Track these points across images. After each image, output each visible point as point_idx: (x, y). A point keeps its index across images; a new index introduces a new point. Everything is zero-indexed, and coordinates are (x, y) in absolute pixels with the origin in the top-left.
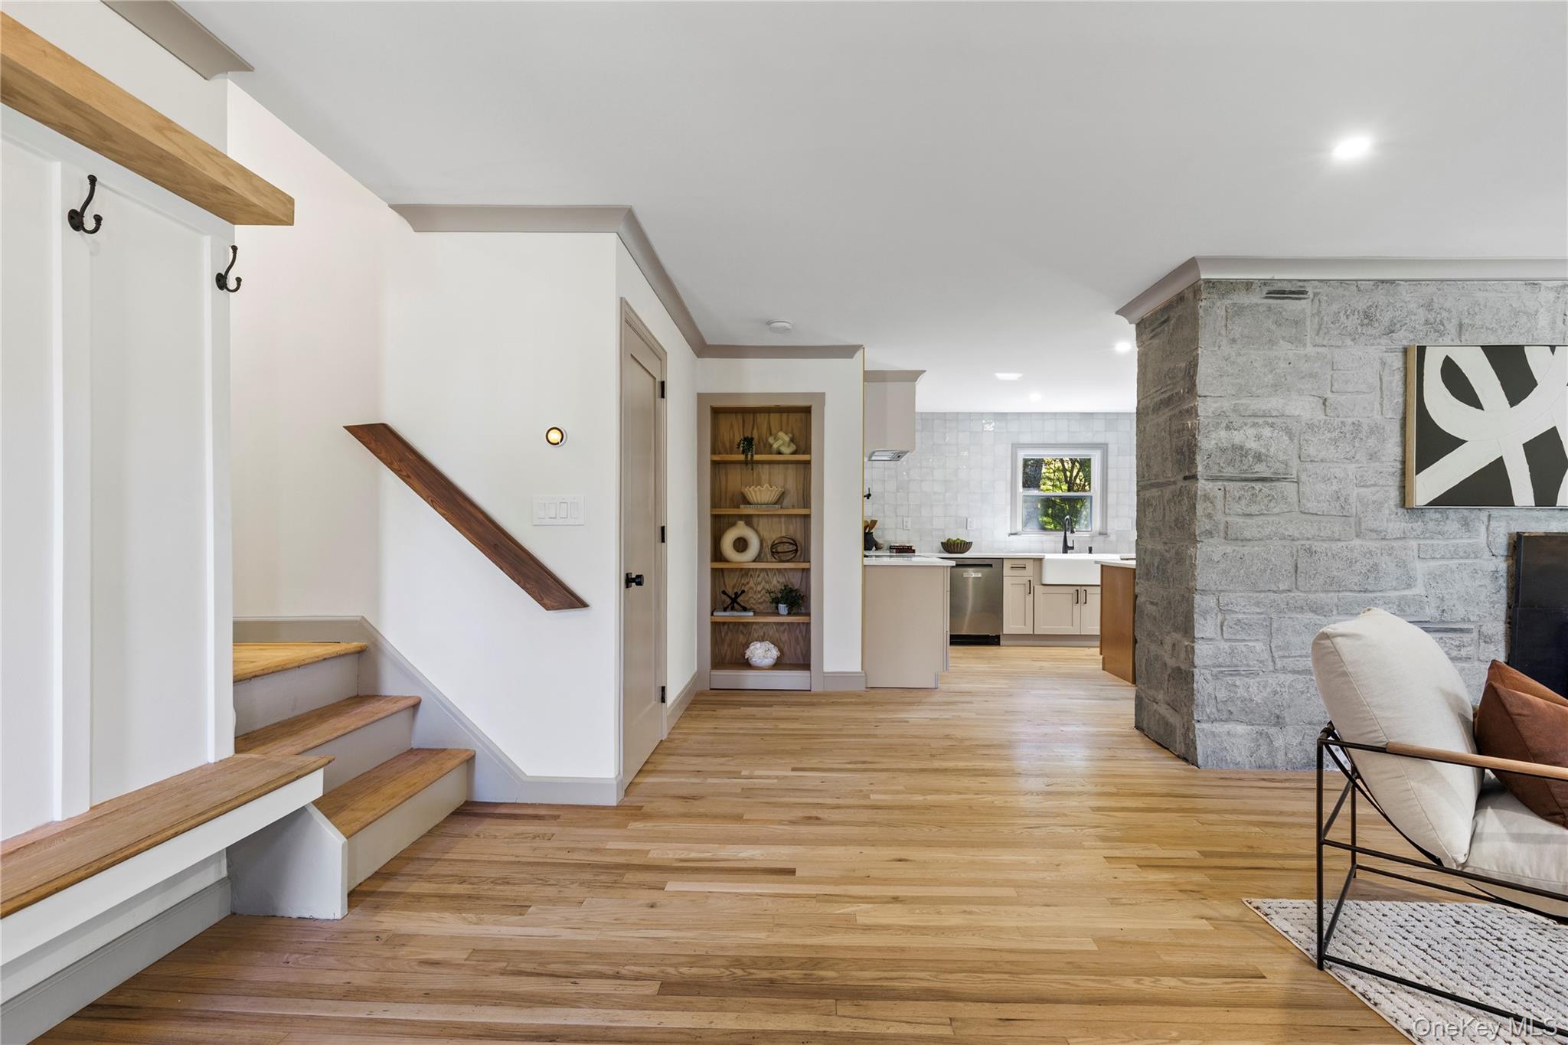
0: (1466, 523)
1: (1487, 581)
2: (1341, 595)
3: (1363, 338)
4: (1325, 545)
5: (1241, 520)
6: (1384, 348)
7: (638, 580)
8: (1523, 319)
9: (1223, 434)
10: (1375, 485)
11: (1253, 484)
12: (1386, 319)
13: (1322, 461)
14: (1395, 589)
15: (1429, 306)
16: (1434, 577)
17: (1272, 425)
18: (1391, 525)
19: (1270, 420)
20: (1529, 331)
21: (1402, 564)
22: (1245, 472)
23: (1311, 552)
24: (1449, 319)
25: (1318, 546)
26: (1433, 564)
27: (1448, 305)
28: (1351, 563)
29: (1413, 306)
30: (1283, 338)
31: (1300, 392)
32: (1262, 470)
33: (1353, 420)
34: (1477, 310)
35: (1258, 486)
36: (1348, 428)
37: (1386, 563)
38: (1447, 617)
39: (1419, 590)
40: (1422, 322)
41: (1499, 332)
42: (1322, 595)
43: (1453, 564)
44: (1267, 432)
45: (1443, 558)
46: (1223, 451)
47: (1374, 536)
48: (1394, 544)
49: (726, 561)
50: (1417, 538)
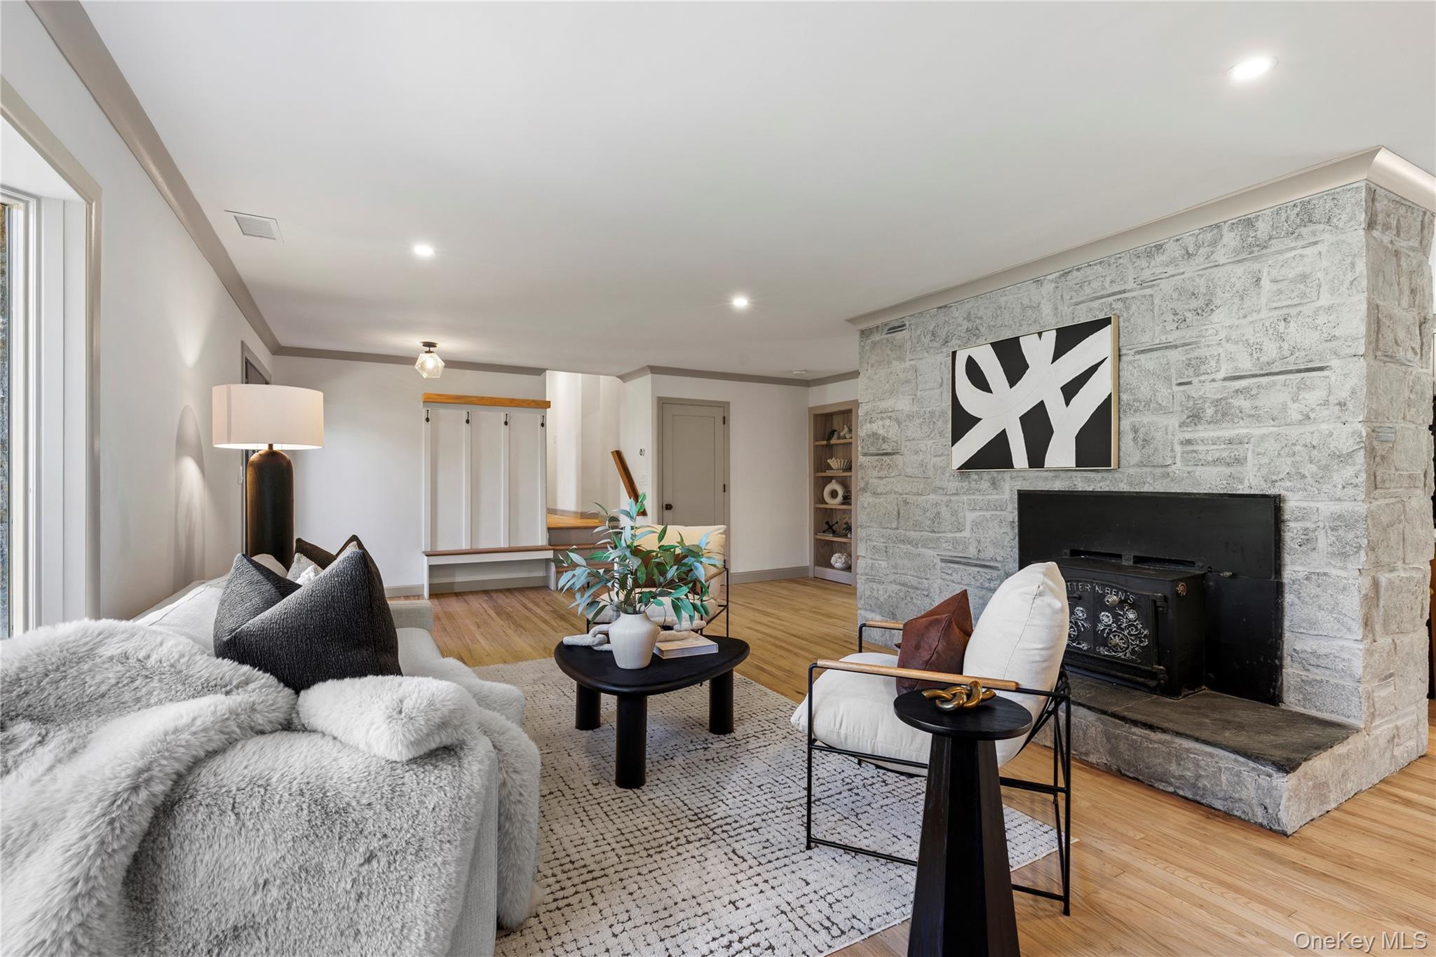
0: (994, 484)
1: (1008, 529)
2: (922, 533)
3: (932, 350)
4: (915, 498)
5: (875, 481)
6: (945, 355)
7: (669, 507)
8: (1030, 312)
9: (868, 425)
10: (942, 455)
11: (882, 457)
12: (943, 335)
13: (914, 439)
14: (951, 532)
15: (968, 318)
16: (976, 524)
17: (890, 418)
18: (950, 484)
19: (889, 414)
20: (1035, 322)
21: (954, 513)
22: (879, 449)
23: (906, 503)
24: (981, 324)
25: (911, 499)
26: (977, 514)
27: (980, 314)
28: (925, 511)
29: (960, 320)
30: (894, 359)
31: (903, 393)
32: (887, 448)
33: (929, 409)
34: (999, 313)
35: (885, 458)
36: (927, 415)
37: (945, 512)
38: (982, 555)
39: (966, 534)
40: (965, 331)
41: (1013, 327)
42: (912, 533)
43: (988, 514)
44: (887, 422)
45: (981, 509)
46: (869, 436)
47: (941, 491)
48: (954, 498)
49: (826, 503)
50: (964, 493)
